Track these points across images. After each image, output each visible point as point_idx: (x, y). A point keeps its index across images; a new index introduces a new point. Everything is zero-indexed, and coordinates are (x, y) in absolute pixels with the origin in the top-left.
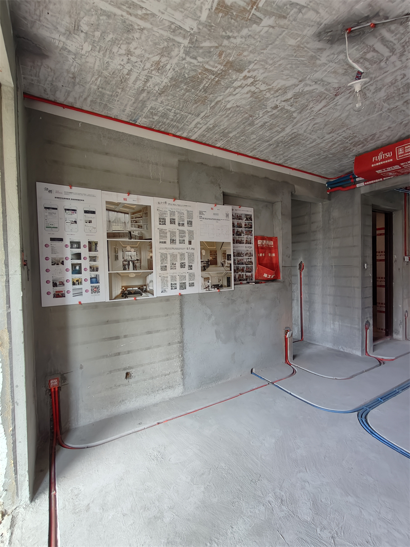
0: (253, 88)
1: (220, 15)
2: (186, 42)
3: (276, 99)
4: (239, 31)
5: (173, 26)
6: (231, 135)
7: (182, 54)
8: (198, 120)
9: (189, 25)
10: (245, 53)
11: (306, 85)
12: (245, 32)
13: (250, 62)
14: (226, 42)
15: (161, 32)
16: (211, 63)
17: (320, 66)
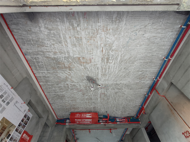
0: (68, 76)
1: (78, 59)
2: (67, 56)
3: (70, 82)
4: (77, 64)
5: (68, 51)
6: (48, 83)
7: (63, 56)
8: (46, 72)
9: (71, 54)
10: (74, 68)
11: (77, 84)
12: (78, 65)
13: (73, 71)
14: (73, 63)
15: (65, 50)
16: (67, 64)
17: (83, 82)
